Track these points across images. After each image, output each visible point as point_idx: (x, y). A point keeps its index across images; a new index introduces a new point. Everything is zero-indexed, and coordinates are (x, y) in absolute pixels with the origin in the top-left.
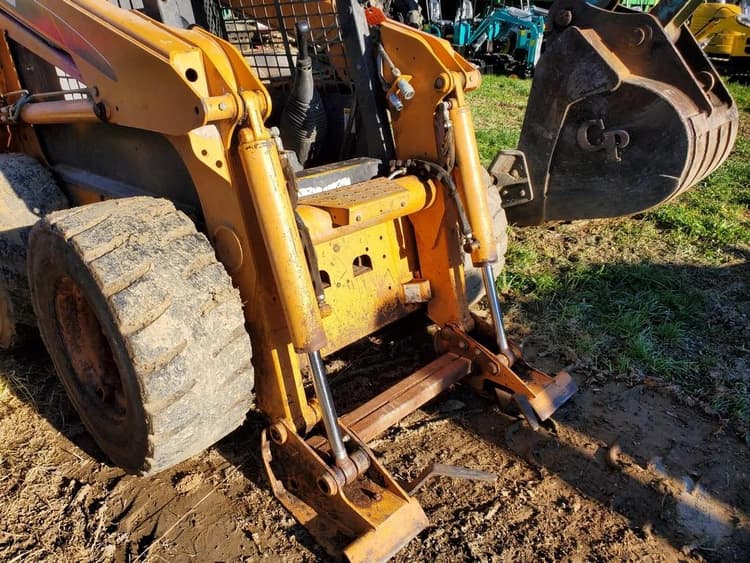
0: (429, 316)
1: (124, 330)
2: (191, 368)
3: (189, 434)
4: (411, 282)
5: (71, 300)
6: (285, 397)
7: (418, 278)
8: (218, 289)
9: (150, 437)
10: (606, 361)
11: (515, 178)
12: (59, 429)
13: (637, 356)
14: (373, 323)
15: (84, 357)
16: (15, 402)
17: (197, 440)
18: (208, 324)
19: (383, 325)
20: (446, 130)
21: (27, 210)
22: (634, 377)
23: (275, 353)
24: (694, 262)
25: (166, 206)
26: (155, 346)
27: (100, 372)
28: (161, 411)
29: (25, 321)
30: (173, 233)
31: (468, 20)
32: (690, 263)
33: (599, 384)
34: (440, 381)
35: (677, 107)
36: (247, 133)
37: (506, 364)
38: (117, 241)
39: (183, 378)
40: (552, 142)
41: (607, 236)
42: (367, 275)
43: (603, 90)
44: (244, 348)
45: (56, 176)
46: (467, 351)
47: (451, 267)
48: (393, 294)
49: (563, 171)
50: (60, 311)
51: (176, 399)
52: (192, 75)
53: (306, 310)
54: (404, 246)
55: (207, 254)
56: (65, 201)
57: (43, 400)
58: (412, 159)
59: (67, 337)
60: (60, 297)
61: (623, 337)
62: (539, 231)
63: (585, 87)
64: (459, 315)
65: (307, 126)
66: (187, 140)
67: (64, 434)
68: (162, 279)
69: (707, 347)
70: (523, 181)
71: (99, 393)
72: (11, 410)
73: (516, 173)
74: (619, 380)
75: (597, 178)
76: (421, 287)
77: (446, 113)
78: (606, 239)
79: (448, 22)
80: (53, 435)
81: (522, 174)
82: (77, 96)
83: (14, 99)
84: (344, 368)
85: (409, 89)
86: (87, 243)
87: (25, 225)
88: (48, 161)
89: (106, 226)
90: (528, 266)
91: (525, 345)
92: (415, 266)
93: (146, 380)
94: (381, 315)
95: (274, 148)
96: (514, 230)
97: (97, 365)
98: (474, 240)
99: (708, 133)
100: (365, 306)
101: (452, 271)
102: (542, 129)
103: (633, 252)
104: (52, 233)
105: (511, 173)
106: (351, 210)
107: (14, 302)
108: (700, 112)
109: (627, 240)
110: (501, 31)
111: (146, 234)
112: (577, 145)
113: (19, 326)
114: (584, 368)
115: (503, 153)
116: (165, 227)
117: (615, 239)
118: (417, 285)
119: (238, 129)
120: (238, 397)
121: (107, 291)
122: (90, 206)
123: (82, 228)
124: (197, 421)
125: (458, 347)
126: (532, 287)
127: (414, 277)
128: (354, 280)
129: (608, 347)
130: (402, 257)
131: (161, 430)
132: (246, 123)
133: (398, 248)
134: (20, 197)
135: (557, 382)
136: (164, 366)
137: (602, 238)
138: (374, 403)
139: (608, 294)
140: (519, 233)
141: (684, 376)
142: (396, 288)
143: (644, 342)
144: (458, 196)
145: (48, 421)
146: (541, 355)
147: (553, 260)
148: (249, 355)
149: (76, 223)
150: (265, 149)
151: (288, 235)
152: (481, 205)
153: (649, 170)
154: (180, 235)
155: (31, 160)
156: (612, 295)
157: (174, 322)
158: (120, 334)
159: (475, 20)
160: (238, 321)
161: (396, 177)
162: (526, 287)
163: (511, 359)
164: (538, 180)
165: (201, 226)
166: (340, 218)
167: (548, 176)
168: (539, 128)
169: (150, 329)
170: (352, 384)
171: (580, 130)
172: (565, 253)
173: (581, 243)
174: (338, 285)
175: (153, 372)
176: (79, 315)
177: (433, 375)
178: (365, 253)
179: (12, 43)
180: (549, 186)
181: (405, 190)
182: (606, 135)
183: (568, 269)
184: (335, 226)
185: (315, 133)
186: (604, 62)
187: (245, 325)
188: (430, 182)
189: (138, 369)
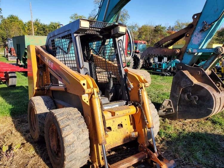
0: (138, 142)
1: (63, 136)
2: (76, 146)
3: (74, 163)
4: (133, 132)
5: (53, 129)
6: (96, 157)
7: (135, 131)
8: (84, 129)
9: (65, 162)
10: (187, 159)
11: (169, 107)
12: (44, 162)
13: (195, 158)
14: (122, 142)
15: (53, 143)
16: (36, 154)
17: (75, 165)
18: (81, 136)
19: (125, 143)
20: (140, 96)
21: (47, 109)
22: (194, 164)
23: (95, 145)
24: (220, 134)
25: (76, 109)
26: (69, 140)
27: (56, 147)
28: (68, 156)
29: (41, 135)
30: (76, 116)
31: (166, 62)
32: (219, 134)
33: (183, 165)
34: (138, 158)
35: (209, 91)
36: (93, 96)
37: (156, 156)
38: (65, 117)
39: (74, 148)
40: (178, 98)
41: (196, 124)
42: (121, 129)
43: (190, 85)
44: (88, 143)
45: (54, 101)
46: (146, 151)
47: (143, 128)
48: (128, 134)
49: (181, 106)
50: (50, 132)
51: (72, 153)
52: (84, 84)
53: (102, 135)
54: (132, 122)
55: (83, 121)
56: (55, 107)
57: (42, 154)
58: (133, 101)
59: (50, 138)
60: (51, 129)
61: (193, 153)
62: (176, 121)
63: (185, 84)
64: (145, 142)
65: (111, 93)
66: (81, 97)
67: (45, 163)
68: (72, 125)
69: (218, 158)
70: (171, 108)
71: (55, 152)
72: (34, 156)
73: (169, 105)
74: (189, 165)
75: (191, 108)
76: (135, 133)
77: (140, 92)
78: (195, 125)
79: (160, 63)
80: (43, 163)
81: (171, 106)
82: (62, 85)
83: (49, 85)
84: (115, 154)
85: (132, 86)
86: (58, 117)
87: (46, 112)
88: (53, 98)
89: (63, 113)
90: (170, 131)
91: (165, 152)
92: (134, 128)
93: (66, 147)
94: (125, 140)
95: (99, 99)
96: (169, 121)
97: (56, 146)
98: (148, 122)
99: (220, 98)
100: (120, 137)
101: (143, 129)
102: (175, 94)
103: (203, 129)
104: (52, 114)
105: (168, 105)
106: (116, 112)
107: (40, 129)
108: (217, 92)
109: (201, 126)
110: (175, 65)
111: (71, 116)
112: (185, 99)
113: (40, 136)
114: (180, 160)
115: (165, 100)
116: (75, 114)
117: (198, 125)
118: (134, 133)
119: (92, 95)
120: (86, 155)
121: (61, 127)
122: (60, 109)
123: (58, 114)
124: (75, 160)
125: (144, 150)
126: (170, 137)
127: (134, 130)
128: (118, 130)
129: (188, 155)
130: (131, 125)
131: (67, 160)
132: (94, 94)
133: (130, 123)
134: (46, 106)
135: (170, 163)
136: (70, 145)
137: (194, 125)
138: (120, 162)
139: (192, 141)
140: (170, 122)
141: (209, 165)
142: (129, 133)
143: (198, 155)
144: (143, 111)
145: (42, 159)
146: (169, 155)
147: (178, 130)
148: (89, 145)
149: (57, 112)
150: (97, 99)
151: (100, 117)
152: (149, 113)
153: (204, 107)
154: (78, 116)
155: (50, 97)
156: (193, 141)
157: (73, 135)
158: (62, 137)
159: (168, 62)
160: (87, 137)
161: (130, 105)
162: (168, 137)
163: (158, 155)
164: (175, 108)
165: (83, 114)
166: (113, 114)
167: (178, 107)
168: (174, 94)
169: (68, 136)
170: (116, 158)
171: (185, 95)
172: (182, 128)
173: (188, 126)
174: (114, 131)
175: (68, 146)
176: (54, 133)
177: (136, 157)
178: (121, 123)
179: (50, 74)
180: (178, 109)
181: (130, 109)
182: (192, 97)
183: (182, 133)
184: (112, 116)
185: (112, 94)
186: (189, 79)
187: (89, 138)
188: (137, 107)
189: (64, 145)
